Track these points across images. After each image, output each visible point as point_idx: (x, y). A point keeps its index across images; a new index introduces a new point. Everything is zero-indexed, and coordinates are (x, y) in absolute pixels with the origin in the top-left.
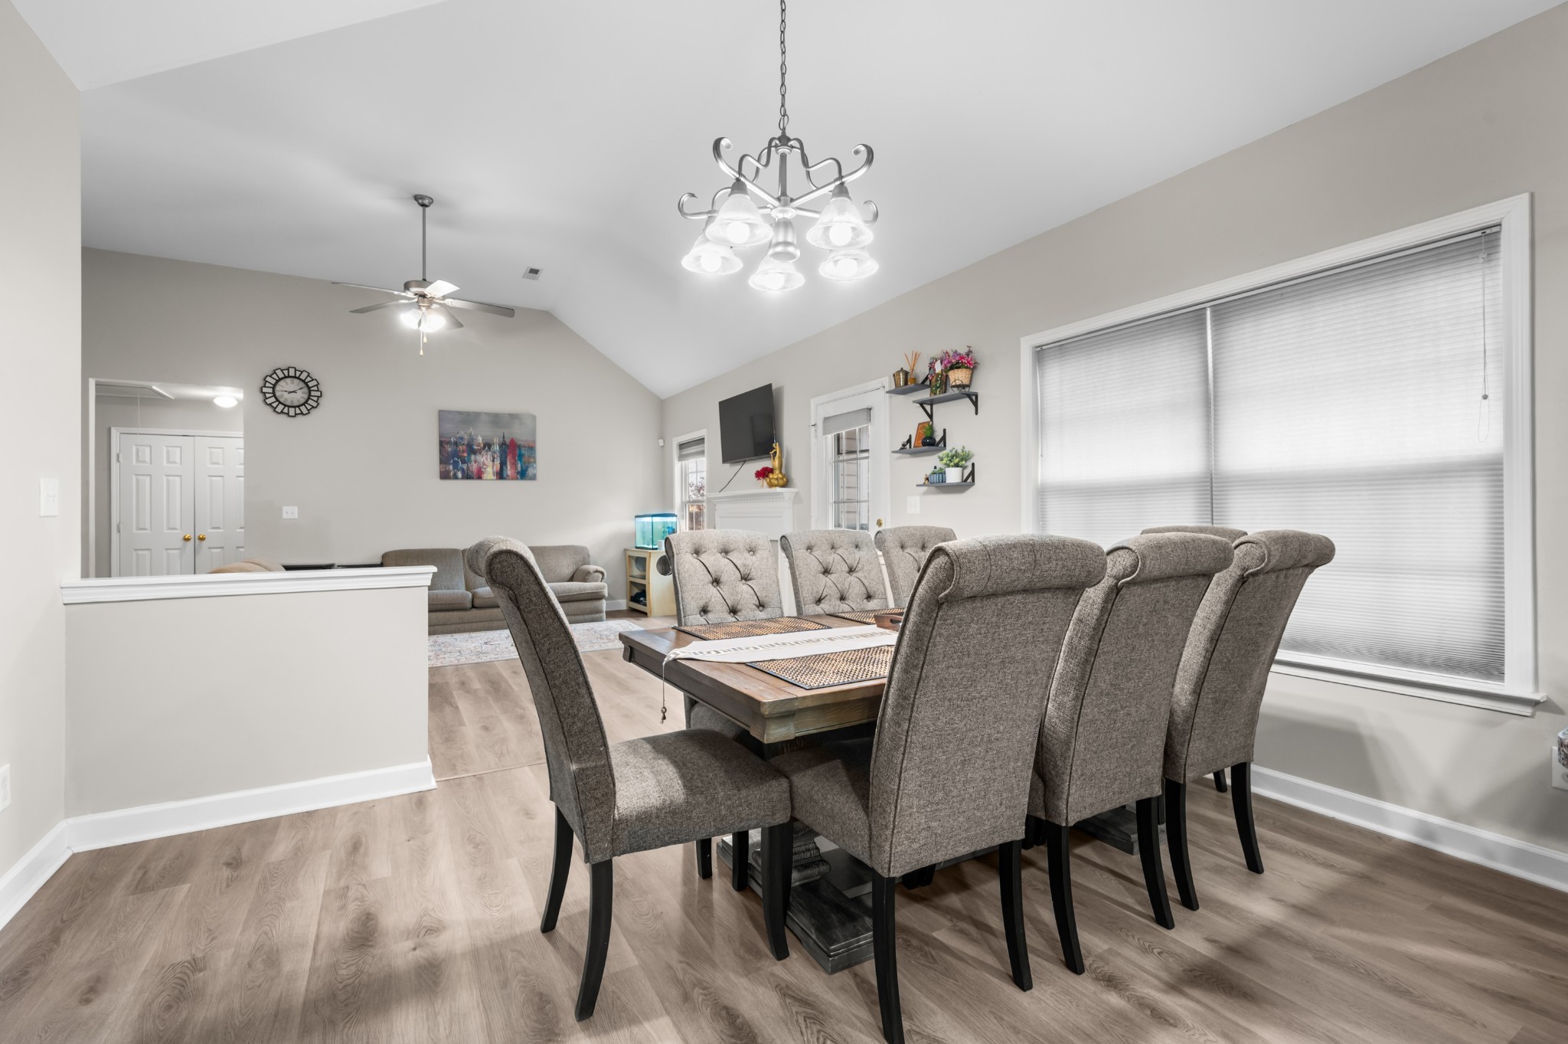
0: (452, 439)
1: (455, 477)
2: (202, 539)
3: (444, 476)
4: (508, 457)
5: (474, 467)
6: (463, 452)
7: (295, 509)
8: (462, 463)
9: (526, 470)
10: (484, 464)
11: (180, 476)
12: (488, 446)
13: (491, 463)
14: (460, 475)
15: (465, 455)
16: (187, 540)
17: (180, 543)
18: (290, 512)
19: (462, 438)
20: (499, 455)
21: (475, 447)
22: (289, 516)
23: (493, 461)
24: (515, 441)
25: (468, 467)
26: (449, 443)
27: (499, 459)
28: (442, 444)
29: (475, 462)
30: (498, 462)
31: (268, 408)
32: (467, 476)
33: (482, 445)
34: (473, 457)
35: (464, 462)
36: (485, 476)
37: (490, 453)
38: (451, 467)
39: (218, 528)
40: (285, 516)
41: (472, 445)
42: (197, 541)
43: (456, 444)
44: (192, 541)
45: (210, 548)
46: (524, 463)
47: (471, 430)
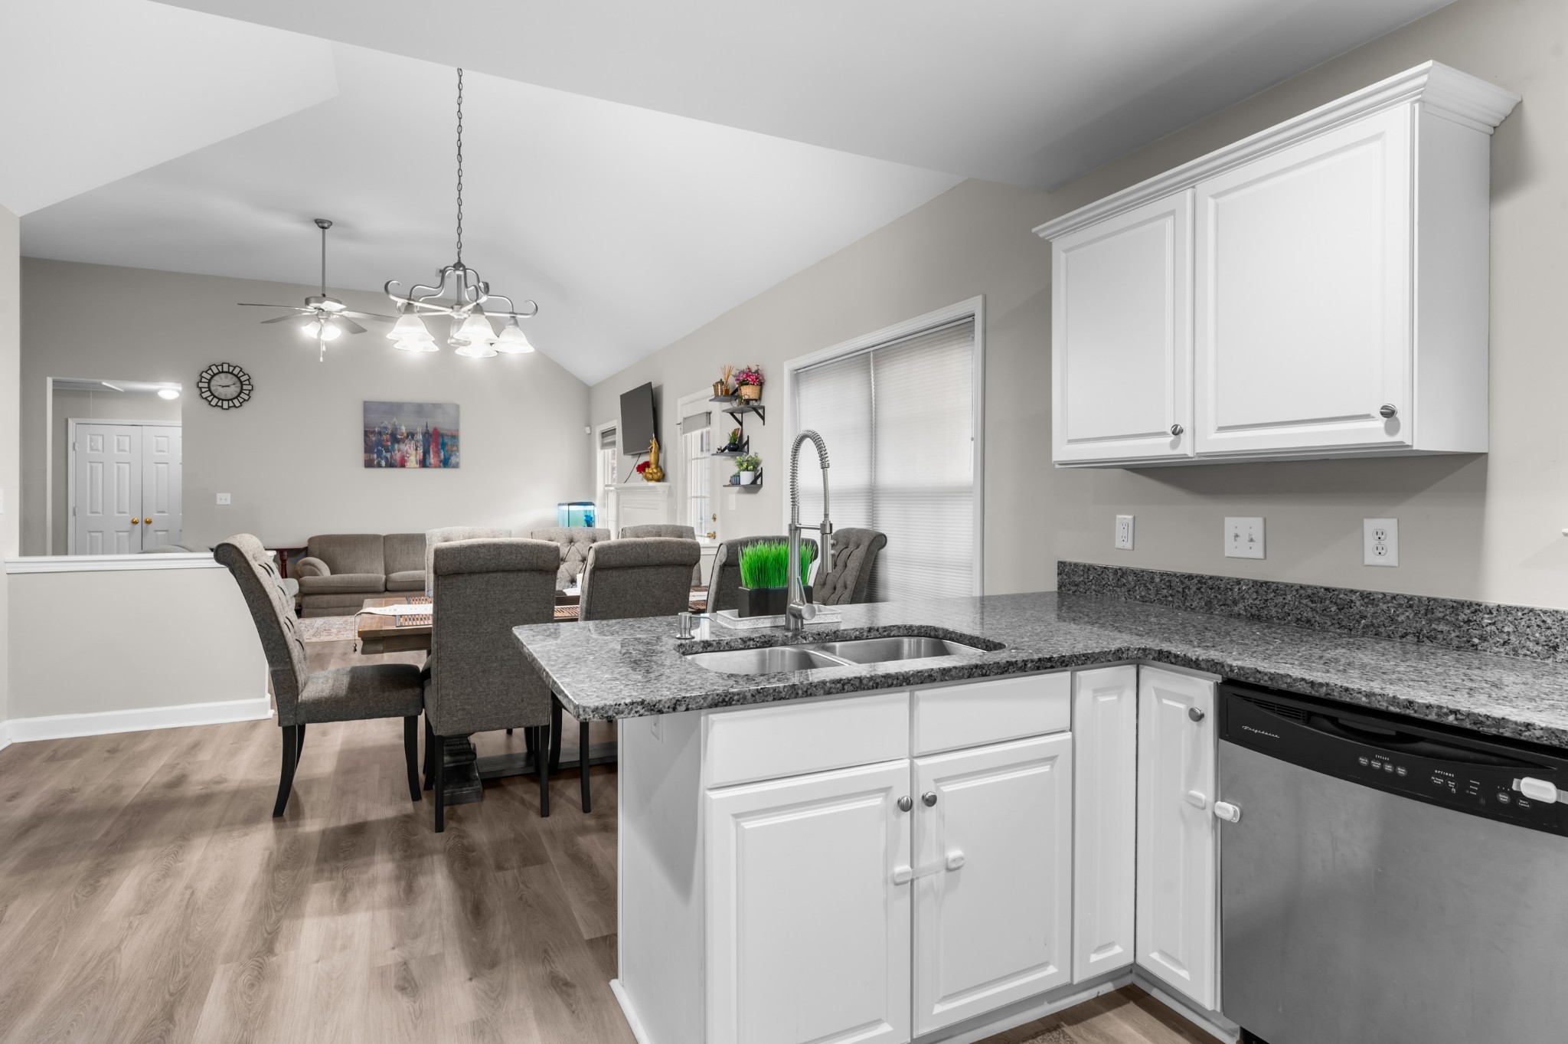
0: (376, 429)
1: (379, 466)
2: (149, 522)
3: (369, 464)
4: (431, 446)
5: (397, 456)
6: (387, 441)
7: (228, 496)
8: (386, 452)
9: (449, 458)
10: (407, 453)
11: (129, 463)
12: (411, 435)
13: (414, 452)
14: (383, 463)
15: (389, 444)
16: (135, 523)
17: (129, 526)
18: (224, 499)
19: (386, 428)
20: (422, 443)
21: (399, 437)
22: (223, 502)
23: (416, 450)
24: (439, 430)
25: (391, 456)
26: (373, 432)
27: (422, 447)
28: (366, 433)
29: (399, 451)
30: (421, 451)
31: (204, 401)
32: (390, 465)
33: (405, 435)
34: (396, 446)
35: (387, 451)
36: (408, 464)
37: (413, 442)
38: (375, 456)
39: (163, 512)
40: (219, 502)
41: (396, 434)
42: (144, 524)
43: (380, 433)
44: (140, 524)
45: (155, 531)
46: (448, 451)
47: (395, 420)
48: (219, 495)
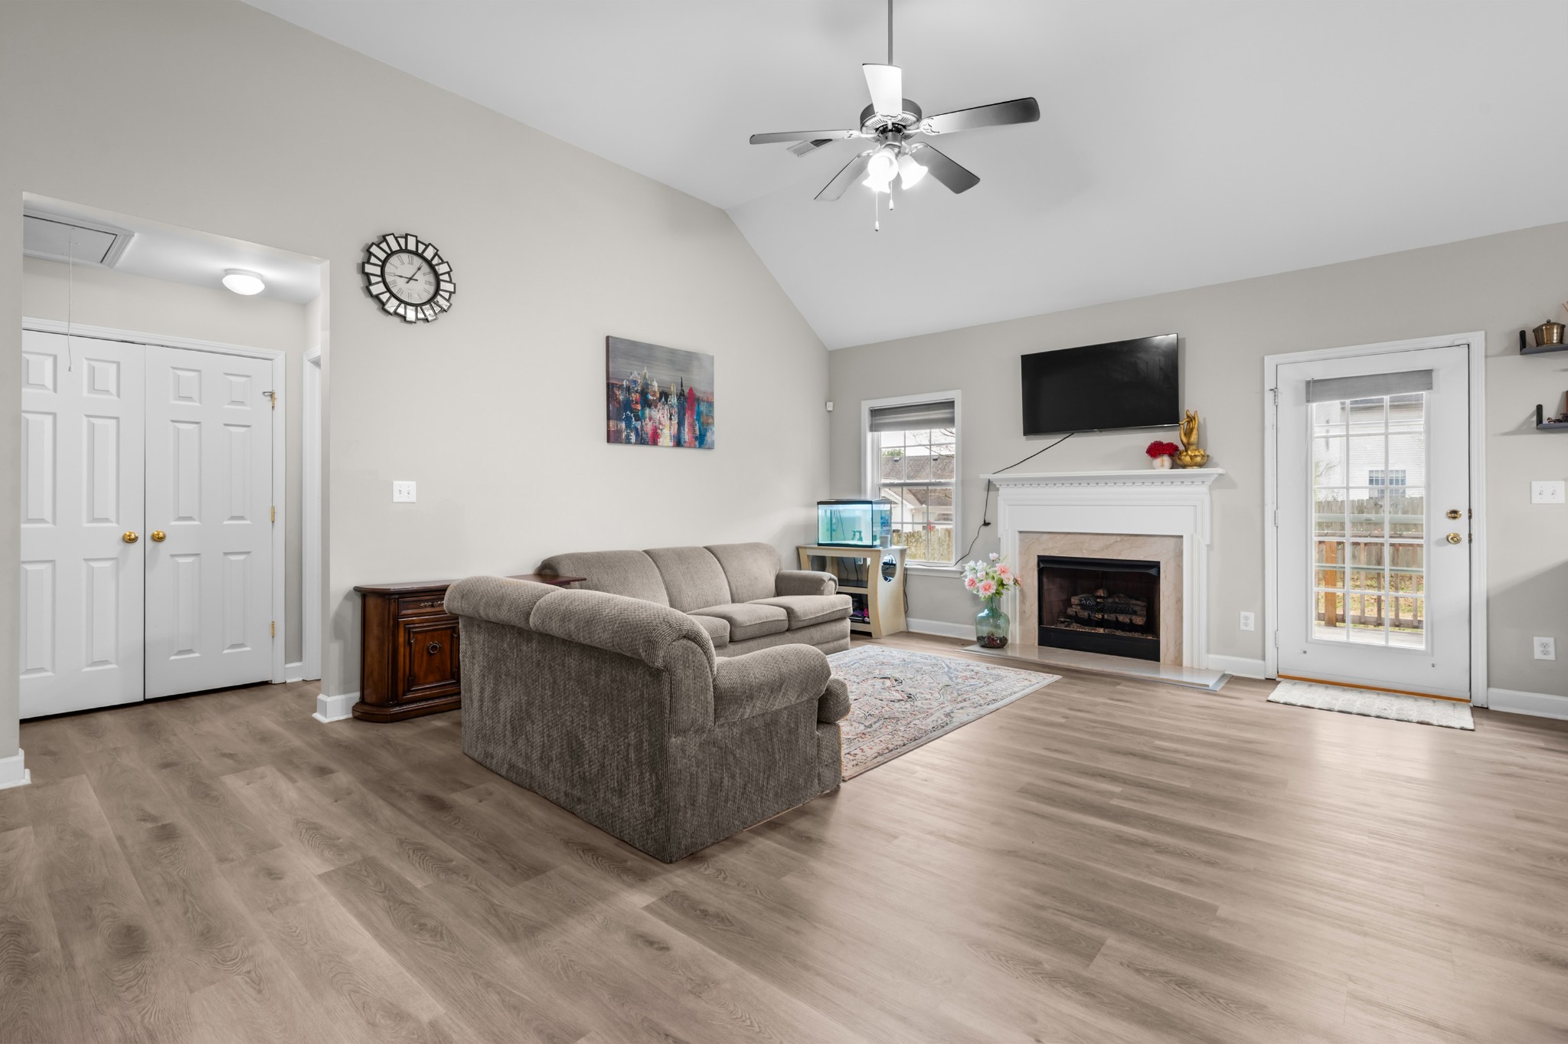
0: (624, 383)
1: (628, 441)
2: (158, 539)
3: (613, 437)
4: (687, 415)
5: (649, 427)
6: (637, 403)
7: (412, 485)
8: (636, 420)
9: (705, 435)
10: (660, 424)
11: (117, 418)
12: (665, 395)
13: (668, 422)
14: (633, 438)
15: (639, 407)
16: (130, 540)
17: (116, 547)
18: (405, 491)
19: (635, 382)
20: (676, 410)
21: (650, 397)
22: (403, 498)
23: (671, 419)
24: (694, 391)
25: (642, 426)
26: (620, 387)
27: (676, 416)
28: (610, 387)
29: (650, 419)
30: (675, 421)
31: (370, 302)
32: (641, 441)
33: (658, 395)
34: (647, 411)
35: (638, 419)
36: (661, 441)
37: (666, 407)
38: (623, 425)
40: (397, 498)
41: (647, 393)
42: (150, 543)
43: (628, 389)
44: (140, 542)
45: (172, 556)
46: (703, 423)
47: (645, 371)
48: (397, 484)
